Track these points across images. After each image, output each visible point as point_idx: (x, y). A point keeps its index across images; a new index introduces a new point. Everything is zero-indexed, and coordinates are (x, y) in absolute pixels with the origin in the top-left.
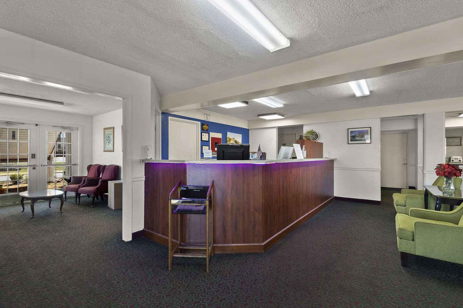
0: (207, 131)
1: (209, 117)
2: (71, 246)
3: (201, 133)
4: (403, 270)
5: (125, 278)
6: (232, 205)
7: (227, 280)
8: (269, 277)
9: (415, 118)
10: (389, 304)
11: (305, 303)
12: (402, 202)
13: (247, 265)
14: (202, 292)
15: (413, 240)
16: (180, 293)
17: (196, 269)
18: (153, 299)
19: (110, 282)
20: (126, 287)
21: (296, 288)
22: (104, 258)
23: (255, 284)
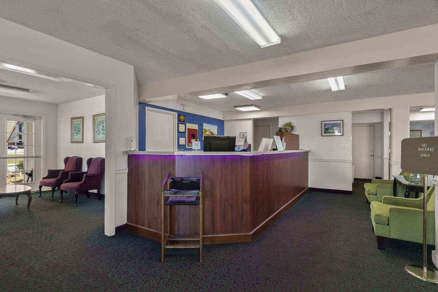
0: (184, 122)
1: (185, 108)
2: (50, 242)
3: (178, 124)
4: (379, 252)
5: (118, 271)
6: (221, 196)
7: (222, 268)
8: (261, 264)
9: (382, 112)
10: (372, 282)
11: (298, 285)
12: (374, 191)
13: (237, 254)
14: (200, 280)
15: (388, 225)
16: (178, 283)
17: (188, 259)
18: (154, 289)
19: (104, 276)
20: (122, 279)
21: (288, 272)
22: (90, 253)
23: (249, 271)
